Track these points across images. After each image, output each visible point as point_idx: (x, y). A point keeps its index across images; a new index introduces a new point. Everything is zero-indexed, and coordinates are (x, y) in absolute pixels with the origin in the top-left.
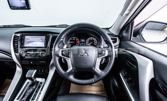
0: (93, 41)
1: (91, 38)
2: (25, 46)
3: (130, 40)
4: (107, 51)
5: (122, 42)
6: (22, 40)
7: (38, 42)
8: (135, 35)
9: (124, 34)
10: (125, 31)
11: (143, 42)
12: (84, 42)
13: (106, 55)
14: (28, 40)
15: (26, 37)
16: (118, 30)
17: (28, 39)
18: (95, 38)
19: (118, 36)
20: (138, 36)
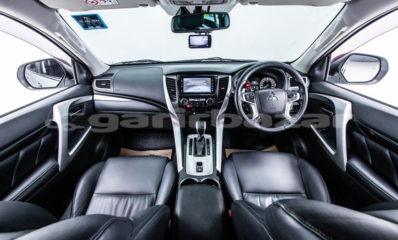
0: (269, 82)
1: (268, 79)
2: (185, 91)
3: (325, 80)
4: (298, 94)
5: (313, 84)
6: (180, 84)
7: (201, 87)
8: (332, 73)
9: (317, 72)
10: (317, 68)
11: (343, 83)
12: (255, 85)
13: (298, 98)
14: (188, 84)
15: (185, 80)
16: (308, 65)
17: (187, 82)
18: (273, 78)
19: (308, 75)
20: (336, 75)
